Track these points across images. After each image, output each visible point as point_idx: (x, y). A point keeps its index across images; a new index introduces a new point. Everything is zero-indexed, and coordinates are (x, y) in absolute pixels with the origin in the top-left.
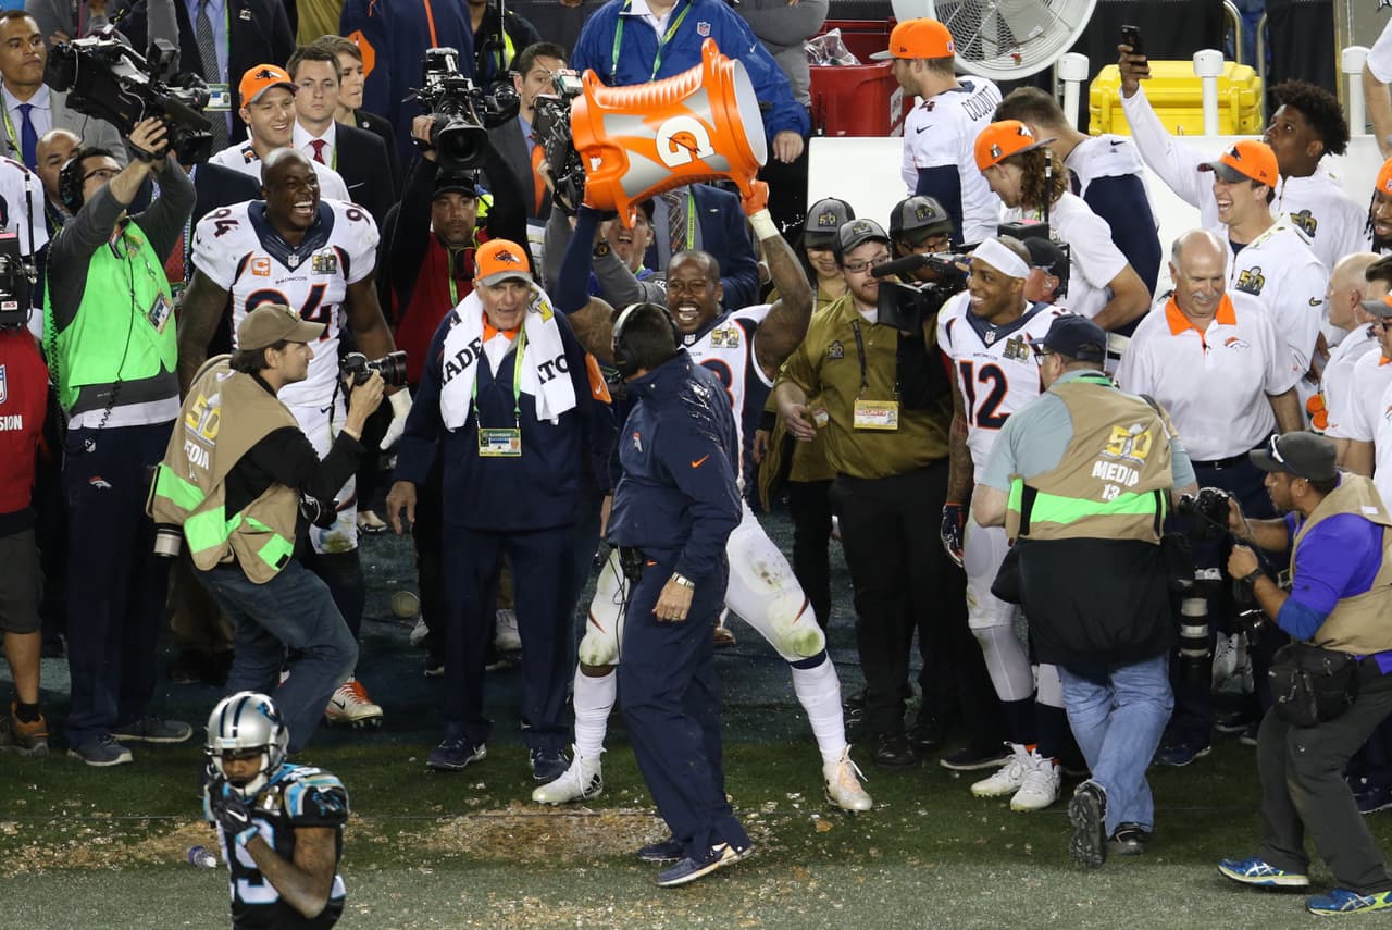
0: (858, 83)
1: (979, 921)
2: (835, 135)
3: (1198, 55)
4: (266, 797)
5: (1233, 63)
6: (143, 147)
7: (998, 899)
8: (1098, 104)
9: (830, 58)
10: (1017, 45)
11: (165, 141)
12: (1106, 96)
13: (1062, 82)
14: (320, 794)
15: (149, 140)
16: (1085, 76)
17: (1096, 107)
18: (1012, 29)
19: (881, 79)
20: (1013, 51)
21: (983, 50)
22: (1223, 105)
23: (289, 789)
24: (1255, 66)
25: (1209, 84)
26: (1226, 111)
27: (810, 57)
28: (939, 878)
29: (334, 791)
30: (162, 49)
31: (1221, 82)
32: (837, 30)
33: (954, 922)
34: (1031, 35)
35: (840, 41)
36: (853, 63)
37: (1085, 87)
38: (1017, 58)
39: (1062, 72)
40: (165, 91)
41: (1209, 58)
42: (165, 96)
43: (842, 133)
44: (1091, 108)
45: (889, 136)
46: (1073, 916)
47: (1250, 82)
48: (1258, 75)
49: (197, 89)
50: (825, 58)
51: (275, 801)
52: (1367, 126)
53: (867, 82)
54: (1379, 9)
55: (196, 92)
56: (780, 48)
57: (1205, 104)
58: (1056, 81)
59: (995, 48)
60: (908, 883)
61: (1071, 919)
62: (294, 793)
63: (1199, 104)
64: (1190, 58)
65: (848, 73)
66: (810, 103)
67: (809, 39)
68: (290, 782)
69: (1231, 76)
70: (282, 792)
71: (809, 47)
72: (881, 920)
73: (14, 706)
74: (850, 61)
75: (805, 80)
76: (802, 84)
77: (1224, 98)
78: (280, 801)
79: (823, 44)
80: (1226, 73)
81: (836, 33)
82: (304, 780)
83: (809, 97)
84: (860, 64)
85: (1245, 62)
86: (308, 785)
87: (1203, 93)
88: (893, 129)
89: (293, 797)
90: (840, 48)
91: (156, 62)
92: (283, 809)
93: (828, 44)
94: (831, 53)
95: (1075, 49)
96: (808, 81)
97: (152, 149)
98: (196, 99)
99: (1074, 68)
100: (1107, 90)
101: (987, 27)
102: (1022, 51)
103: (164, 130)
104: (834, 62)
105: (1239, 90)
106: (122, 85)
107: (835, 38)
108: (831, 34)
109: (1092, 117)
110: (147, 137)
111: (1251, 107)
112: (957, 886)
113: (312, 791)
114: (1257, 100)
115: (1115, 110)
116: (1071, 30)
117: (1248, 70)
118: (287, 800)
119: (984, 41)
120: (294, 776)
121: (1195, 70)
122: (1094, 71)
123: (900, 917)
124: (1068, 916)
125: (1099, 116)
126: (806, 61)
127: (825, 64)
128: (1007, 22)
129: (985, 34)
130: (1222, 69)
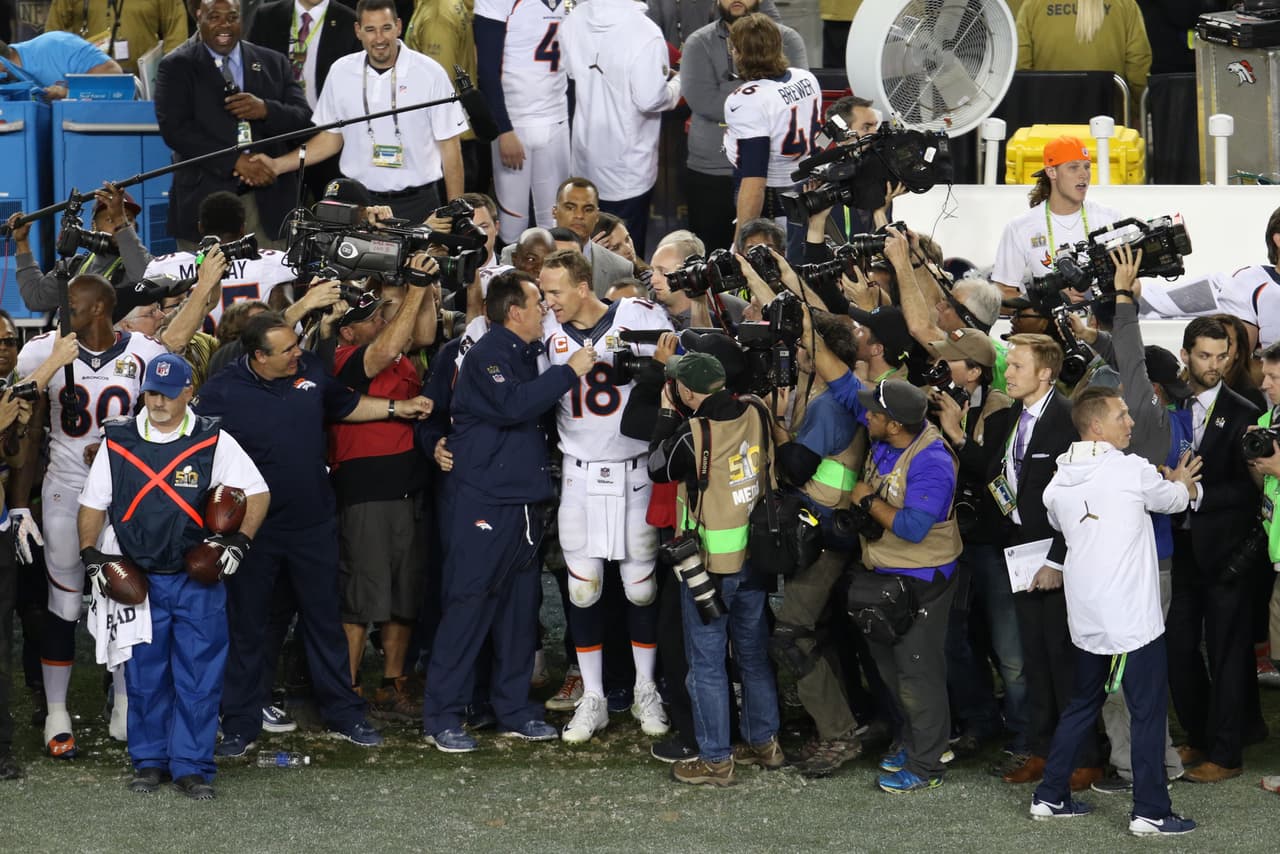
3: (1094, 120)
5: (1121, 127)
8: (1013, 159)
10: (948, 111)
12: (1019, 153)
13: (985, 141)
16: (1003, 136)
17: (1011, 161)
18: (944, 99)
20: (945, 116)
21: (922, 115)
22: (1114, 160)
24: (1139, 129)
25: (1102, 143)
26: (1114, 165)
31: (1112, 143)
34: (960, 103)
37: (1002, 145)
38: (948, 122)
39: (985, 134)
41: (1102, 123)
44: (1008, 163)
47: (1135, 142)
48: (1141, 136)
52: (1229, 179)
54: (1240, 85)
57: (1099, 160)
58: (979, 141)
59: (931, 114)
64: (1088, 123)
69: (1120, 137)
77: (1114, 155)
80: (1116, 136)
85: (1131, 126)
87: (1097, 151)
95: (995, 115)
99: (995, 129)
100: (1019, 148)
101: (925, 96)
102: (952, 116)
105: (1126, 149)
109: (1008, 170)
111: (1136, 162)
114: (1141, 156)
115: (1027, 164)
116: (992, 99)
117: (1133, 133)
119: (922, 107)
121: (1091, 131)
122: (1010, 133)
125: (1014, 169)
128: (940, 92)
129: (923, 102)
130: (1113, 131)
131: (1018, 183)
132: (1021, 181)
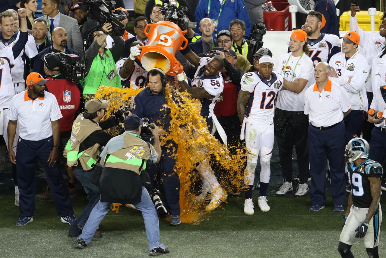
0: (276, 16)
1: (307, 246)
2: (270, 30)
3: (370, 9)
4: (361, 168)
5: (379, 11)
6: (105, 30)
7: (312, 240)
8: (342, 22)
9: (269, 9)
11: (112, 29)
12: (344, 20)
14: (374, 168)
15: (107, 29)
17: (341, 23)
19: (282, 15)
21: (311, 7)
23: (367, 167)
25: (373, 17)
26: (377, 25)
27: (263, 9)
28: (296, 234)
29: (379, 168)
30: (113, 4)
31: (376, 17)
32: (271, 1)
33: (300, 247)
35: (271, 5)
36: (275, 11)
40: (113, 15)
41: (372, 10)
42: (112, 17)
43: (272, 30)
44: (340, 23)
45: (284, 31)
46: (333, 245)
49: (122, 15)
50: (267, 9)
51: (363, 169)
53: (279, 16)
55: (121, 16)
56: (255, 6)
57: (374, 23)
60: (288, 236)
61: (332, 246)
62: (368, 167)
63: (369, 23)
64: (367, 10)
65: (273, 13)
66: (263, 21)
67: (263, 4)
68: (367, 165)
70: (365, 167)
71: (263, 6)
72: (280, 246)
73: (67, 184)
74: (274, 10)
75: (262, 15)
76: (261, 16)
77: (376, 21)
78: (364, 170)
79: (267, 5)
80: (377, 14)
81: (270, 2)
82: (370, 164)
83: (263, 20)
84: (277, 11)
85: (382, 11)
86: (371, 166)
87: (371, 20)
88: (286, 29)
89: (367, 169)
90: (271, 6)
91: (111, 7)
92: (365, 171)
93: (268, 5)
94: (269, 8)
96: (263, 15)
97: (108, 31)
98: (121, 18)
100: (344, 18)
101: (312, 1)
103: (112, 26)
104: (270, 10)
106: (101, 12)
107: (270, 4)
108: (269, 2)
110: (107, 28)
112: (301, 236)
113: (372, 167)
115: (347, 24)
118: (366, 170)
119: (311, 5)
120: (368, 163)
121: (368, 13)
122: (341, 13)
123: (286, 245)
124: (331, 245)
125: (342, 26)
126: (262, 10)
127: (267, 11)
129: (311, 3)
130: (376, 13)
131: (343, 31)
132: (345, 30)
